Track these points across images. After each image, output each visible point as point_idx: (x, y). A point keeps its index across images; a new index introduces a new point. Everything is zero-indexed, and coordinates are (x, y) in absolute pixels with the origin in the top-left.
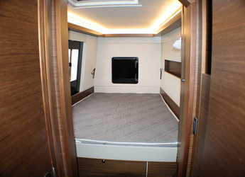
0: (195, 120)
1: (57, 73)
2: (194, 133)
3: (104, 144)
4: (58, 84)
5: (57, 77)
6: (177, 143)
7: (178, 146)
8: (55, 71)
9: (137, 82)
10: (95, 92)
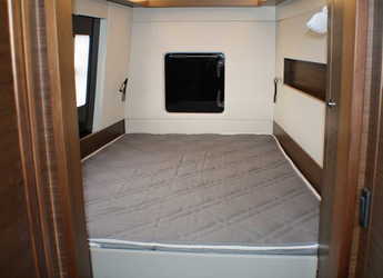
0: (364, 194)
1: (48, 89)
2: (361, 224)
3: (154, 249)
4: (49, 113)
5: (48, 97)
6: (316, 246)
7: (319, 253)
8: (42, 84)
9: (221, 110)
10: (128, 131)
